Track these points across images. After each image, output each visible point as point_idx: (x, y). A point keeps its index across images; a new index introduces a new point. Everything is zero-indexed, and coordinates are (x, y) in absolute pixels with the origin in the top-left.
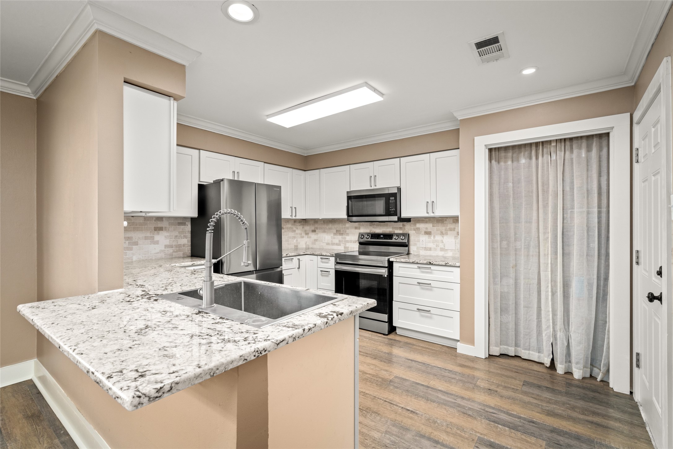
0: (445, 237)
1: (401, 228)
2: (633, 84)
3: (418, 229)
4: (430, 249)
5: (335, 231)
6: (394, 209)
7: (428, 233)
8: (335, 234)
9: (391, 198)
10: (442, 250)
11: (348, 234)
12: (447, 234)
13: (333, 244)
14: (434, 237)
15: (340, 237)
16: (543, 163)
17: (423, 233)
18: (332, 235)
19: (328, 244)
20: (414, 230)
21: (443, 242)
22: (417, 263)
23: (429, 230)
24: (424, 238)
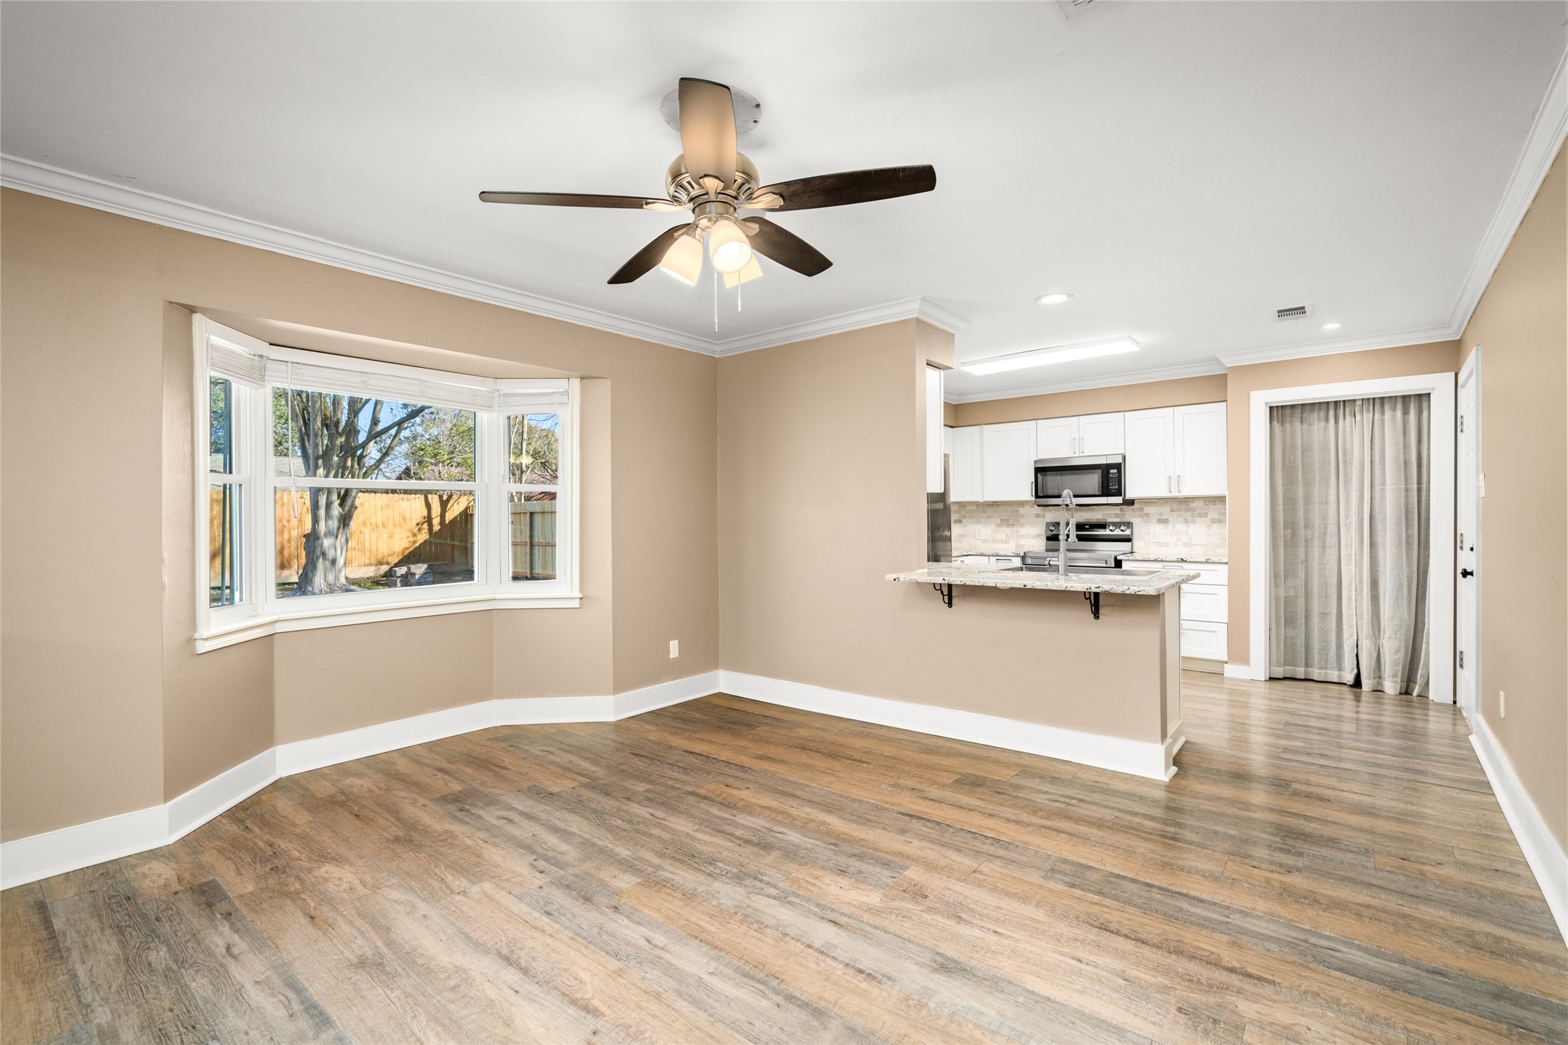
0: (1192, 526)
1: (1117, 515)
2: (1458, 338)
3: (1148, 515)
4: (1167, 545)
5: (998, 521)
6: (1117, 487)
7: (1163, 521)
8: (998, 525)
9: (1112, 471)
10: (1186, 545)
11: (1023, 525)
12: (1194, 522)
13: (995, 541)
14: (1174, 526)
15: (1008, 530)
16: (1344, 427)
17: (1155, 520)
18: (993, 527)
19: (986, 541)
20: (1140, 517)
21: (1187, 534)
22: (1162, 561)
23: (1165, 517)
24: (1156, 529)
